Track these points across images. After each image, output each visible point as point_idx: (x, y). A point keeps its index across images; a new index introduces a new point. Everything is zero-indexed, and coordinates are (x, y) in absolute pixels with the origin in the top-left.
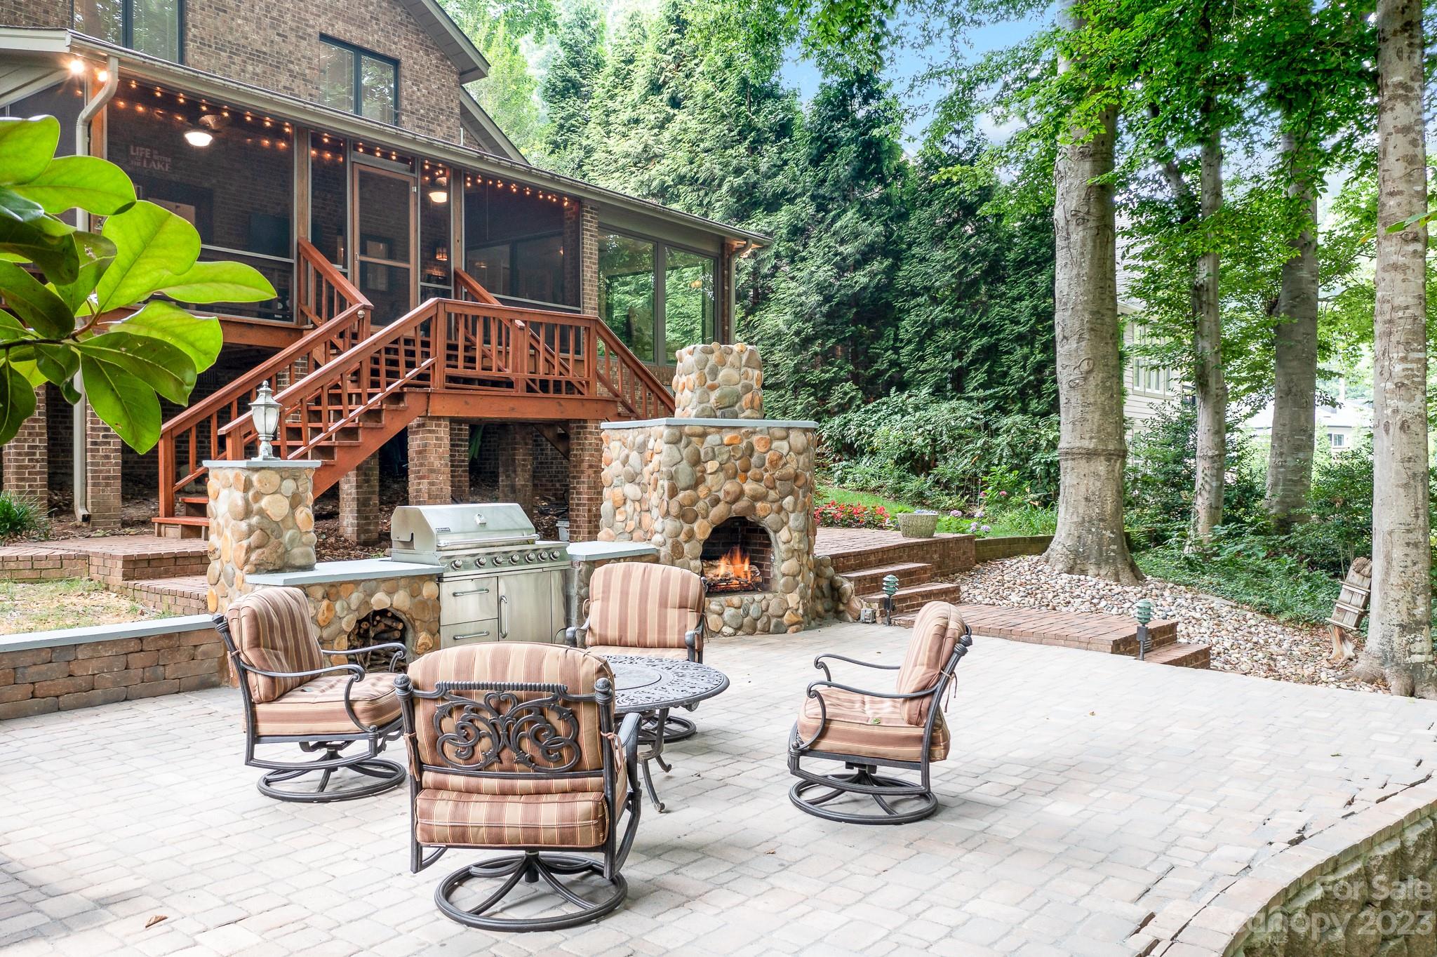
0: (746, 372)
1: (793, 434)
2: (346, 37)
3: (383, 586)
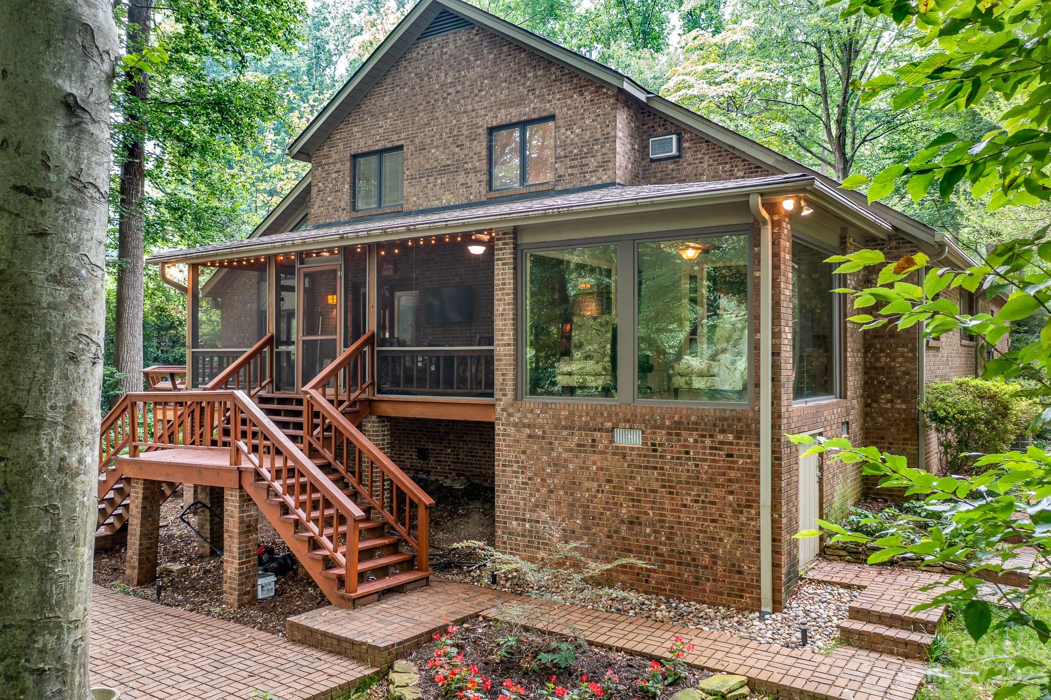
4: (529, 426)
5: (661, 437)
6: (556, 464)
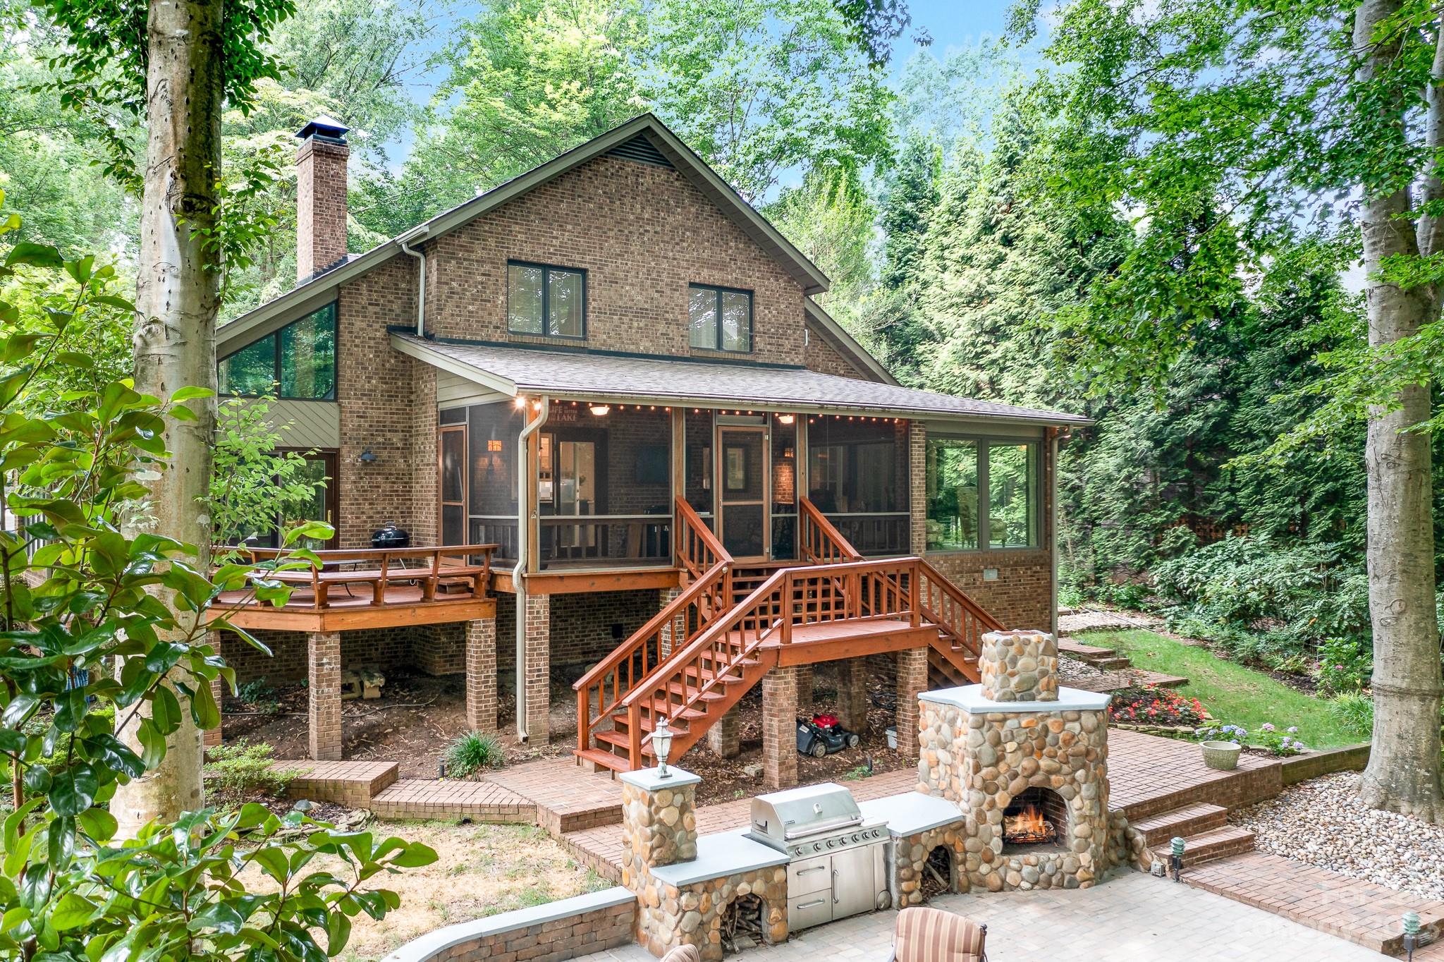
0: (1043, 660)
1: (1084, 716)
2: (711, 281)
3: (745, 877)
5: (1008, 572)
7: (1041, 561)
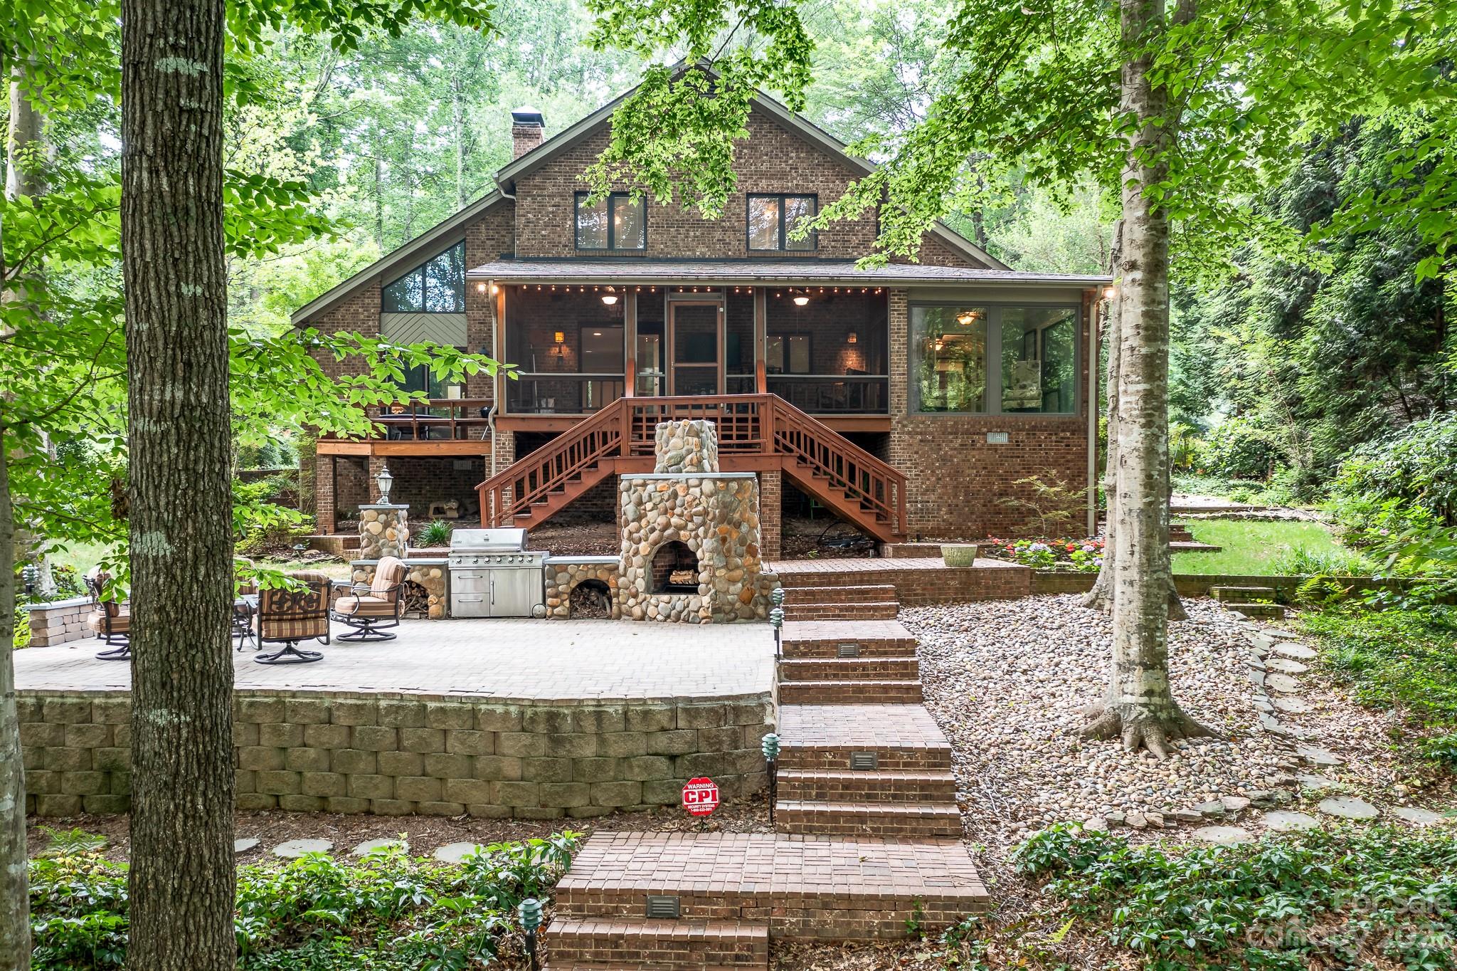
0: (686, 441)
2: (770, 190)
4: (921, 434)
5: (1022, 436)
6: (944, 459)
7: (1073, 427)
